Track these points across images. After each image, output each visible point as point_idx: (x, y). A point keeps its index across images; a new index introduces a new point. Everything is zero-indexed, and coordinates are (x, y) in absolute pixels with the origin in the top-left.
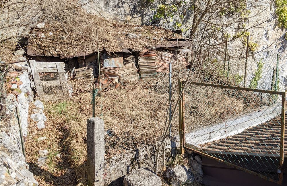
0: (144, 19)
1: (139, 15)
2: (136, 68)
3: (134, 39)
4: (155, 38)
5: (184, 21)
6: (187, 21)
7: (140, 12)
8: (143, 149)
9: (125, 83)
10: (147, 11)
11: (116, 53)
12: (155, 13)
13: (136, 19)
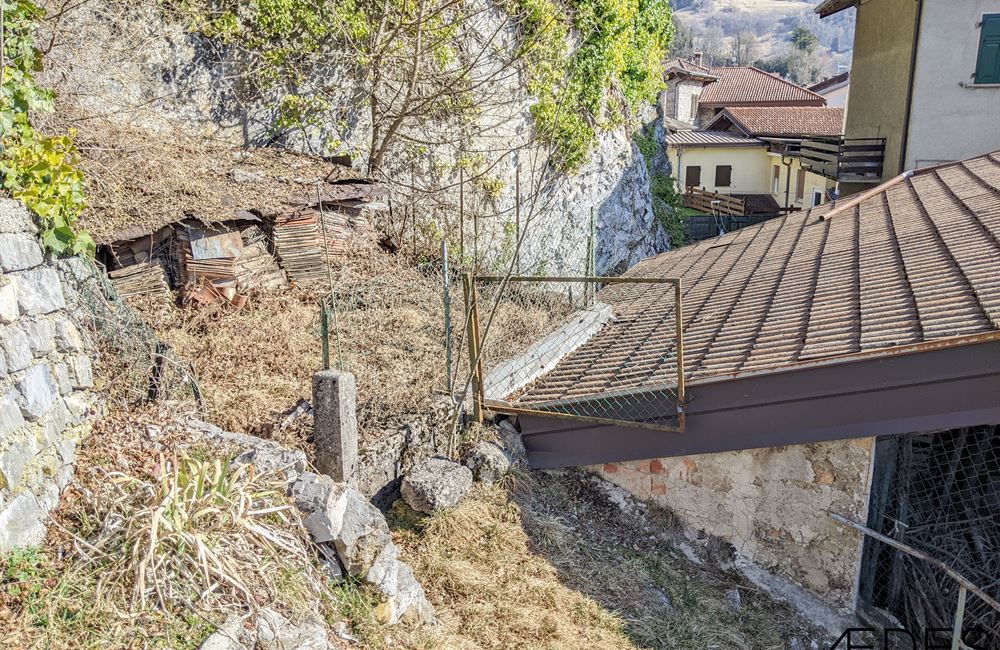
0: (250, 130)
1: (237, 121)
2: (269, 255)
3: (253, 186)
4: (300, 180)
5: (344, 134)
6: (350, 134)
7: (238, 112)
8: (416, 423)
9: (255, 295)
10: (254, 110)
11: (224, 223)
12: (274, 116)
13: (229, 132)
